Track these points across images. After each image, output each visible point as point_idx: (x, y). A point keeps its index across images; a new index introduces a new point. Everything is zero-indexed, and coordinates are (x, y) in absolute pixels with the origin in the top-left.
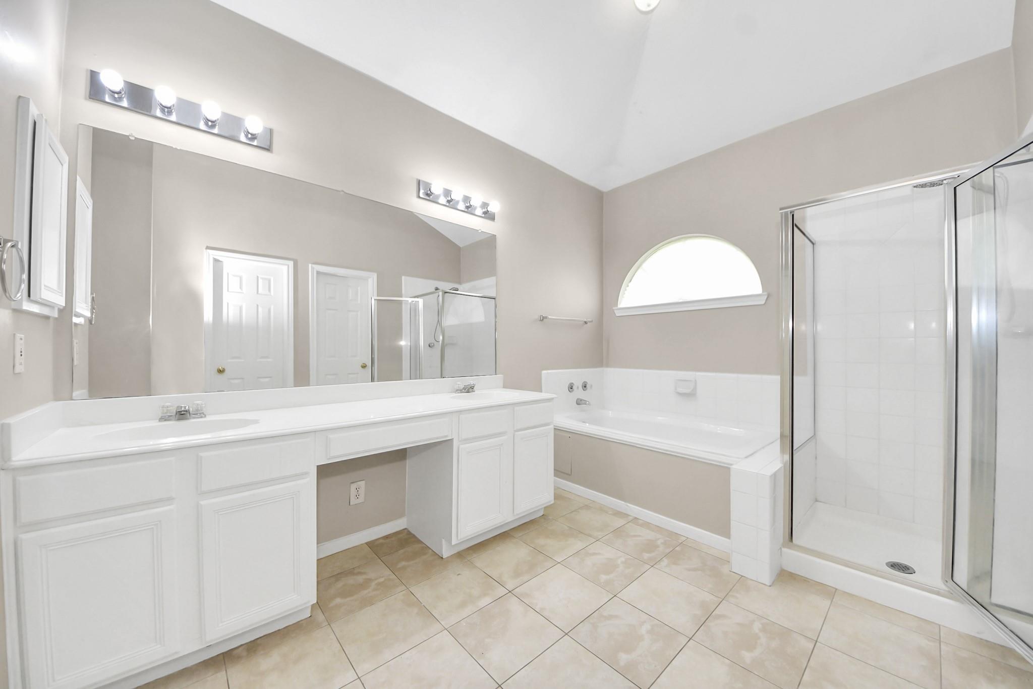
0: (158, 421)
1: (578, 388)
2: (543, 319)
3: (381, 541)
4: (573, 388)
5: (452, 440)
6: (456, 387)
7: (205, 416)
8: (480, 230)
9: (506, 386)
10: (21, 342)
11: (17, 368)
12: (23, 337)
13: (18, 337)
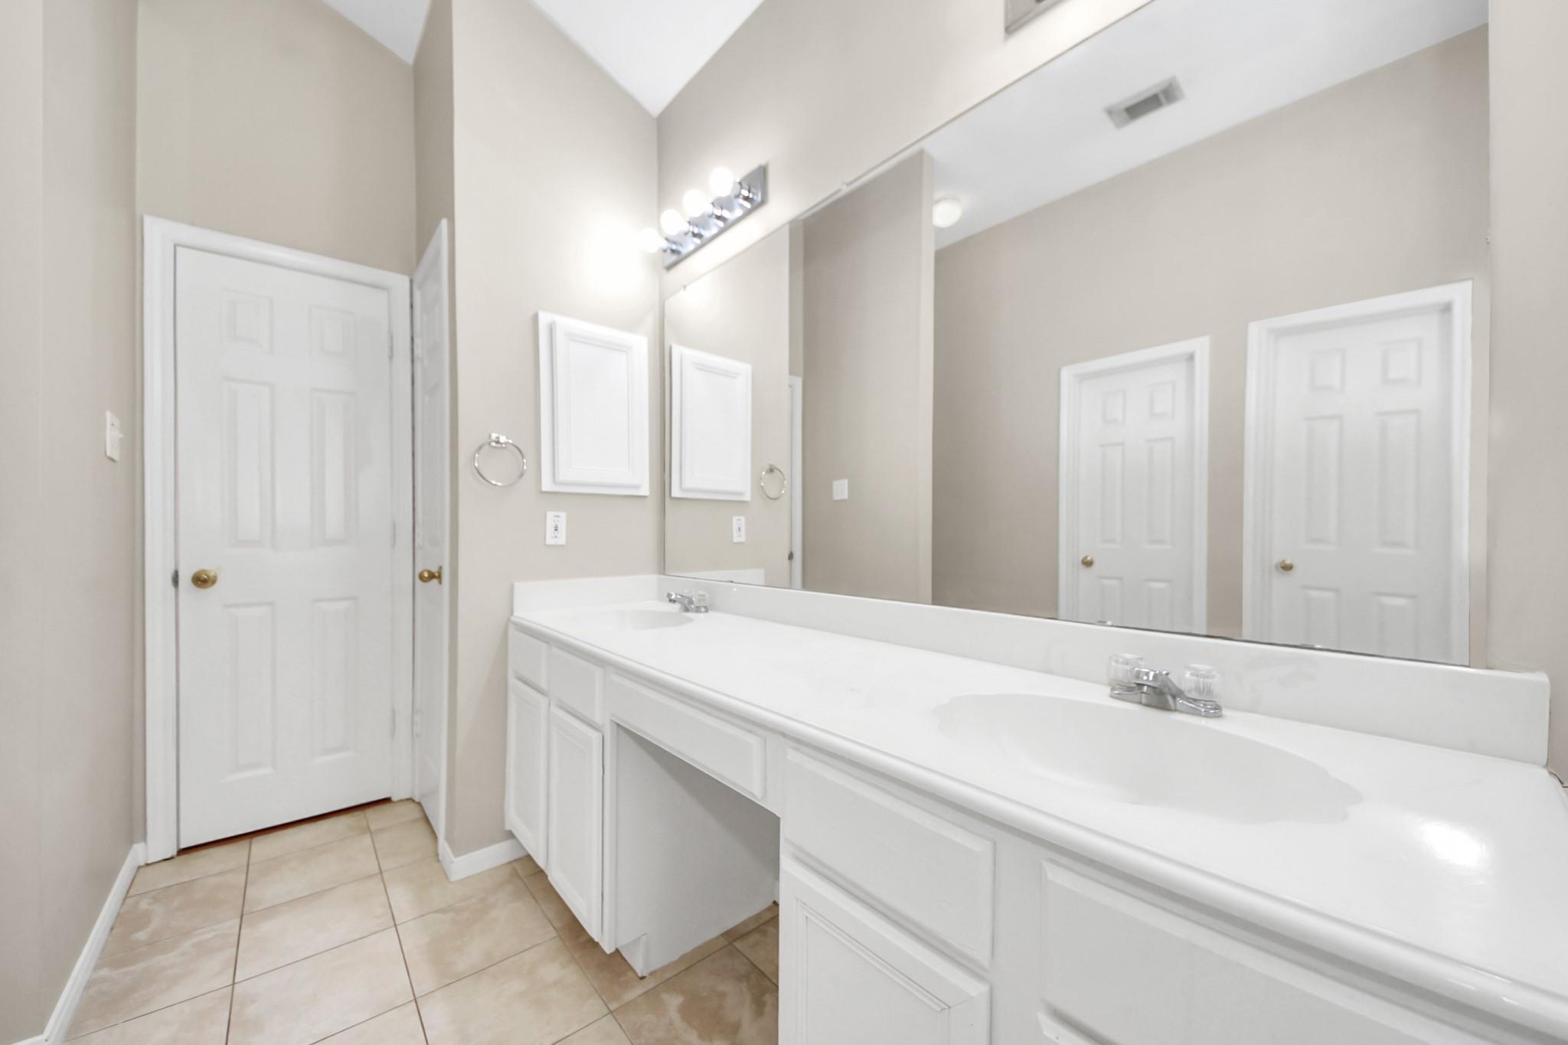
7: (707, 610)
10: (556, 519)
11: (550, 541)
12: (563, 515)
13: (550, 515)
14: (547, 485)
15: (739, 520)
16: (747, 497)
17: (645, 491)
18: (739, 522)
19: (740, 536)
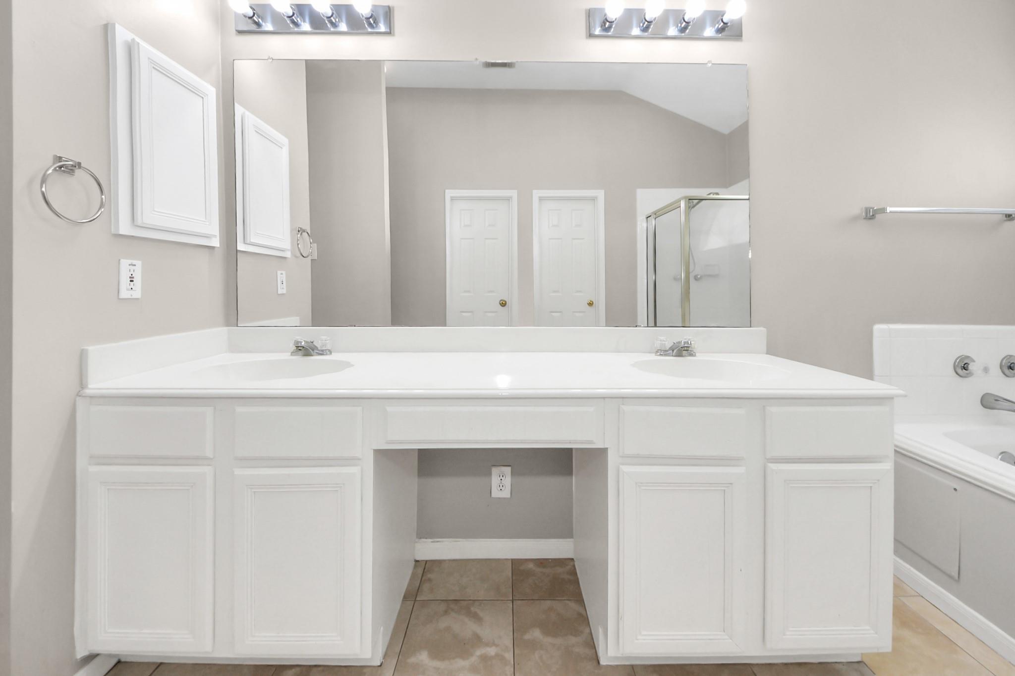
0: (290, 354)
1: (986, 370)
2: (871, 215)
3: (531, 566)
4: (970, 367)
5: (603, 452)
6: (658, 345)
7: (331, 353)
8: (709, 62)
9: (772, 350)
10: (132, 268)
11: (124, 294)
12: (139, 263)
13: (125, 263)
14: (125, 228)
15: (282, 274)
16: (288, 255)
17: (216, 243)
18: (282, 276)
19: (283, 288)
